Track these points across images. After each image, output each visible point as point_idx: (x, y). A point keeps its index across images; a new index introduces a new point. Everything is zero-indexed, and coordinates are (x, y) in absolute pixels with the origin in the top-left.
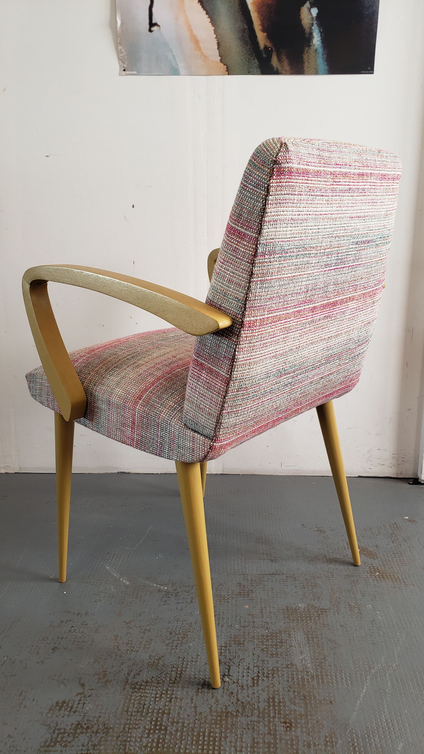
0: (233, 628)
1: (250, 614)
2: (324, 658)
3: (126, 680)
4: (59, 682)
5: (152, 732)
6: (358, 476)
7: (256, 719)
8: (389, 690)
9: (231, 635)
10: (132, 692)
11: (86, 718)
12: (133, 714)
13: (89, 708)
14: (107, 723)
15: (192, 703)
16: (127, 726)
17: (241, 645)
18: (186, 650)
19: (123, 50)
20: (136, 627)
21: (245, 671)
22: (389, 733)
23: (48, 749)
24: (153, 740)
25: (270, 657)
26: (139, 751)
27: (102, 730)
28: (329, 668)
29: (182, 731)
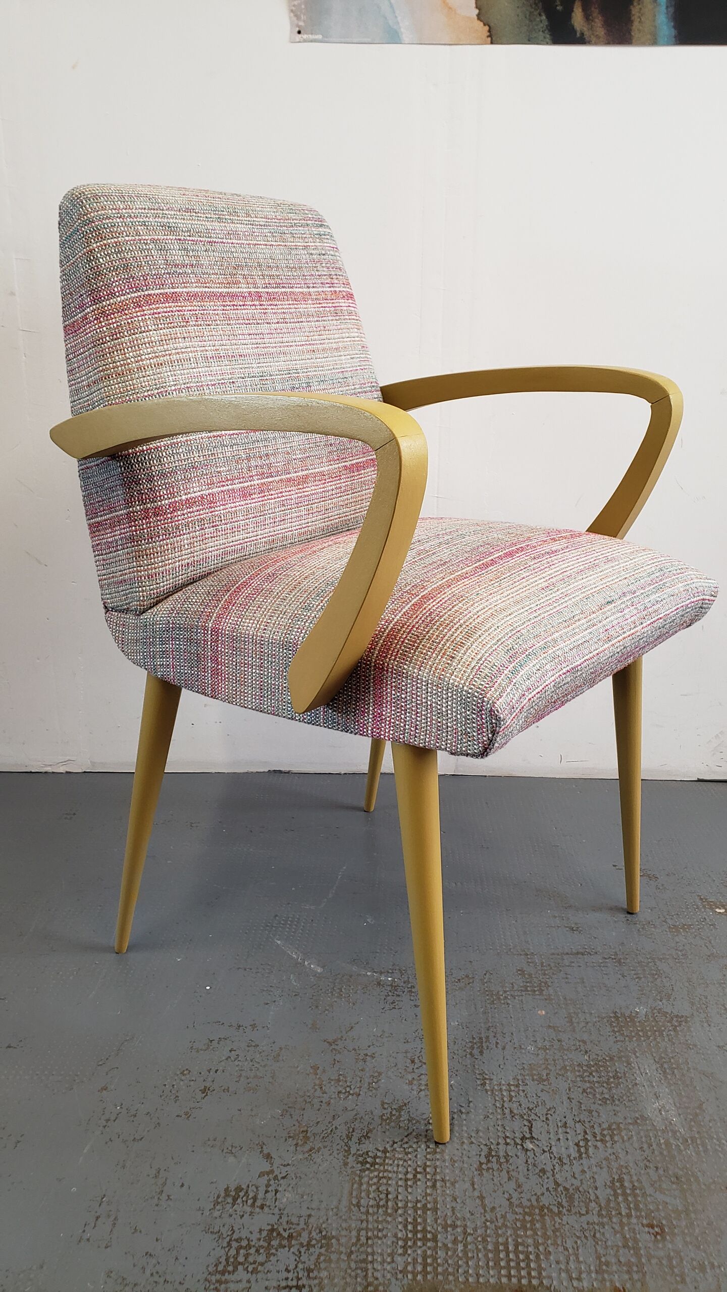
0: (523, 1051)
1: (550, 1026)
2: (700, 1107)
3: (347, 1149)
4: (225, 1151)
5: (410, 1243)
6: (696, 779)
7: (595, 1219)
9: (523, 1064)
10: (360, 1170)
11: (284, 1219)
12: (371, 1211)
13: (287, 1199)
14: (324, 1229)
15: (474, 1189)
16: (363, 1233)
17: (544, 1083)
20: (348, 1051)
21: (560, 1130)
23: (223, 1278)
24: (415, 1261)
25: (601, 1105)
26: (393, 1280)
27: (318, 1242)
28: (711, 1125)
29: (464, 1242)
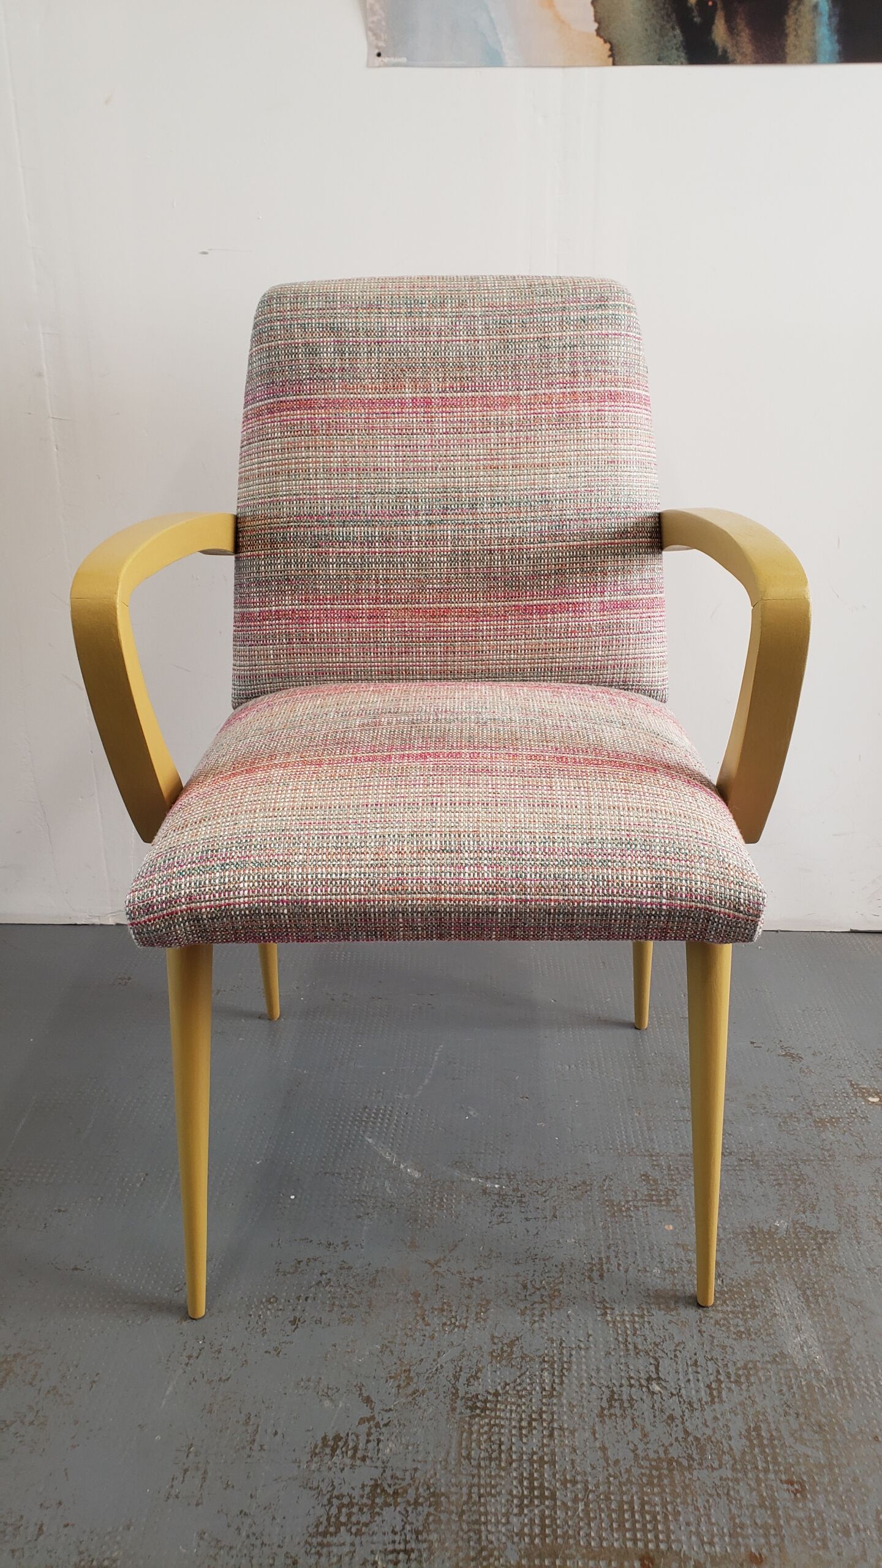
0: (649, 1274)
1: (678, 1244)
2: (847, 1342)
3: (454, 1391)
4: (320, 1393)
5: (526, 1502)
7: (729, 1474)
9: (649, 1290)
10: (470, 1417)
11: (388, 1473)
12: (482, 1464)
13: (391, 1450)
14: (433, 1484)
15: (596, 1439)
16: (475, 1490)
17: (672, 1313)
18: (562, 1324)
20: (452, 1274)
21: (690, 1369)
23: (325, 1541)
24: (532, 1521)
26: (509, 1544)
27: (426, 1499)
28: (858, 1363)
29: (585, 1500)
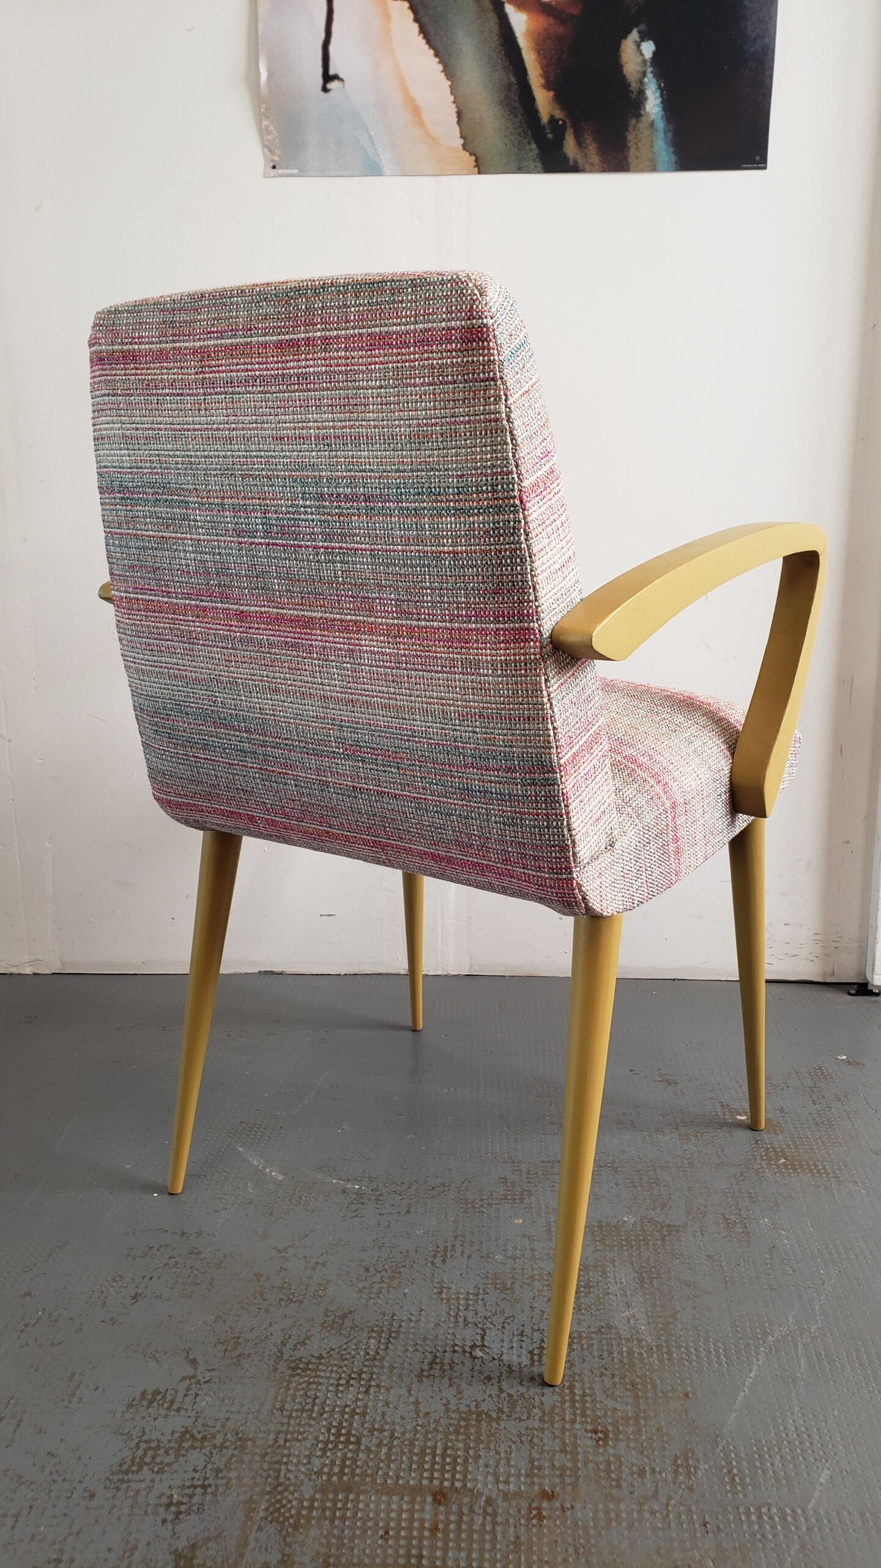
0: (490, 1260)
1: (524, 1236)
2: (674, 1316)
3: (279, 1354)
4: (147, 1356)
5: (330, 1446)
7: (536, 1425)
8: (802, 1374)
9: (488, 1272)
10: (290, 1376)
11: (200, 1421)
12: (294, 1414)
13: (207, 1403)
14: (242, 1431)
15: (410, 1395)
16: (282, 1435)
17: (508, 1292)
18: (398, 1301)
19: (271, 128)
20: (298, 1258)
21: (515, 1338)
22: (802, 1451)
23: (126, 1478)
24: (333, 1463)
26: (306, 1481)
27: (233, 1444)
28: (682, 1333)
29: (389, 1445)
